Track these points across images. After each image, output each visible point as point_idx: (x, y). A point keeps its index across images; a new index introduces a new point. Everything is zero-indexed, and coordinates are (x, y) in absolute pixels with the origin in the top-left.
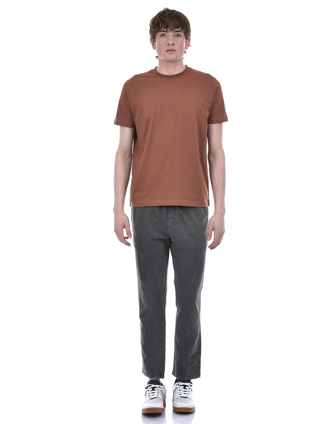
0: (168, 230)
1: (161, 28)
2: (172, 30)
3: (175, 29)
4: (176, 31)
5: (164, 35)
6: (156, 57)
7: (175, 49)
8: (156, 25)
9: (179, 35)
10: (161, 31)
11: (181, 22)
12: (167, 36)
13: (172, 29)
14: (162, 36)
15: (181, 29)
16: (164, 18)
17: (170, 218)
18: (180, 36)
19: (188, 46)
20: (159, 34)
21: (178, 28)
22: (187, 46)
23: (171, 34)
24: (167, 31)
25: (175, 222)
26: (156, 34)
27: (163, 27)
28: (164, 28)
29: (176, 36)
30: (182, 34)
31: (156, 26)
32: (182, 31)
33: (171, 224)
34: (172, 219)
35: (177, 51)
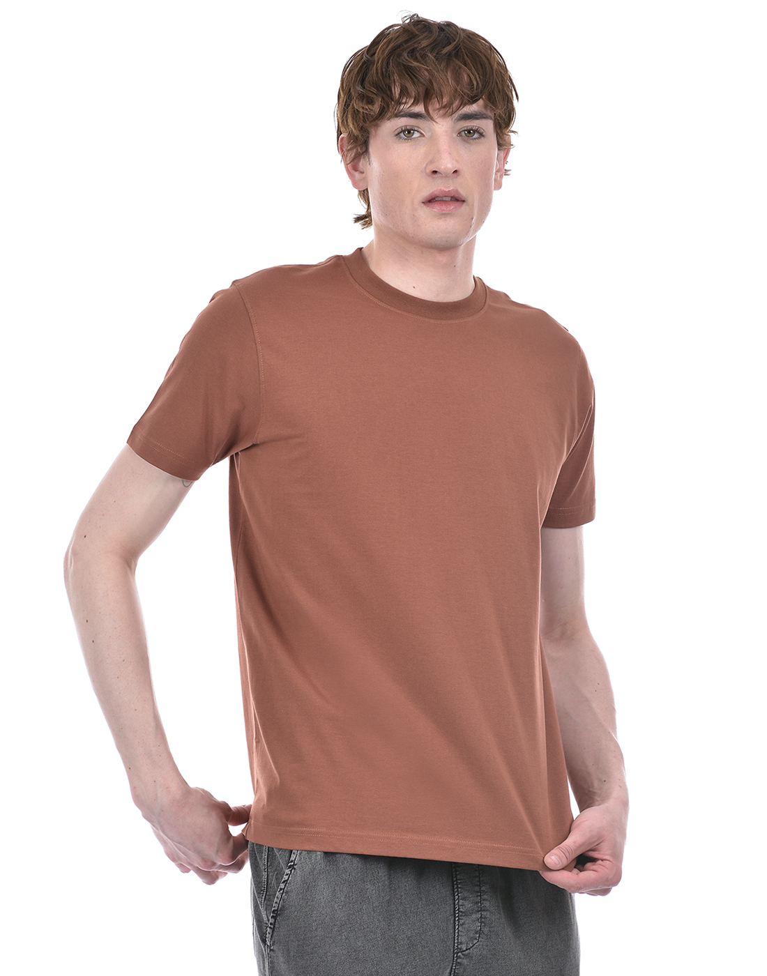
0: (460, 964)
1: (399, 103)
2: (447, 110)
3: (463, 104)
4: (467, 117)
5: (409, 132)
6: (358, 219)
7: (463, 193)
8: (375, 85)
9: (475, 131)
10: (398, 115)
11: (485, 74)
12: (427, 135)
13: (449, 105)
14: (402, 135)
15: (486, 107)
16: (416, 59)
17: (466, 914)
18: (481, 135)
19: (501, 177)
20: (390, 126)
21: (473, 100)
22: (499, 174)
23: (442, 128)
24: (427, 116)
25: (486, 930)
26: (377, 126)
27: (409, 96)
28: (416, 102)
29: (463, 133)
30: (488, 126)
31: (375, 91)
32: (489, 113)
33: (473, 939)
34: (474, 916)
35: (470, 200)
